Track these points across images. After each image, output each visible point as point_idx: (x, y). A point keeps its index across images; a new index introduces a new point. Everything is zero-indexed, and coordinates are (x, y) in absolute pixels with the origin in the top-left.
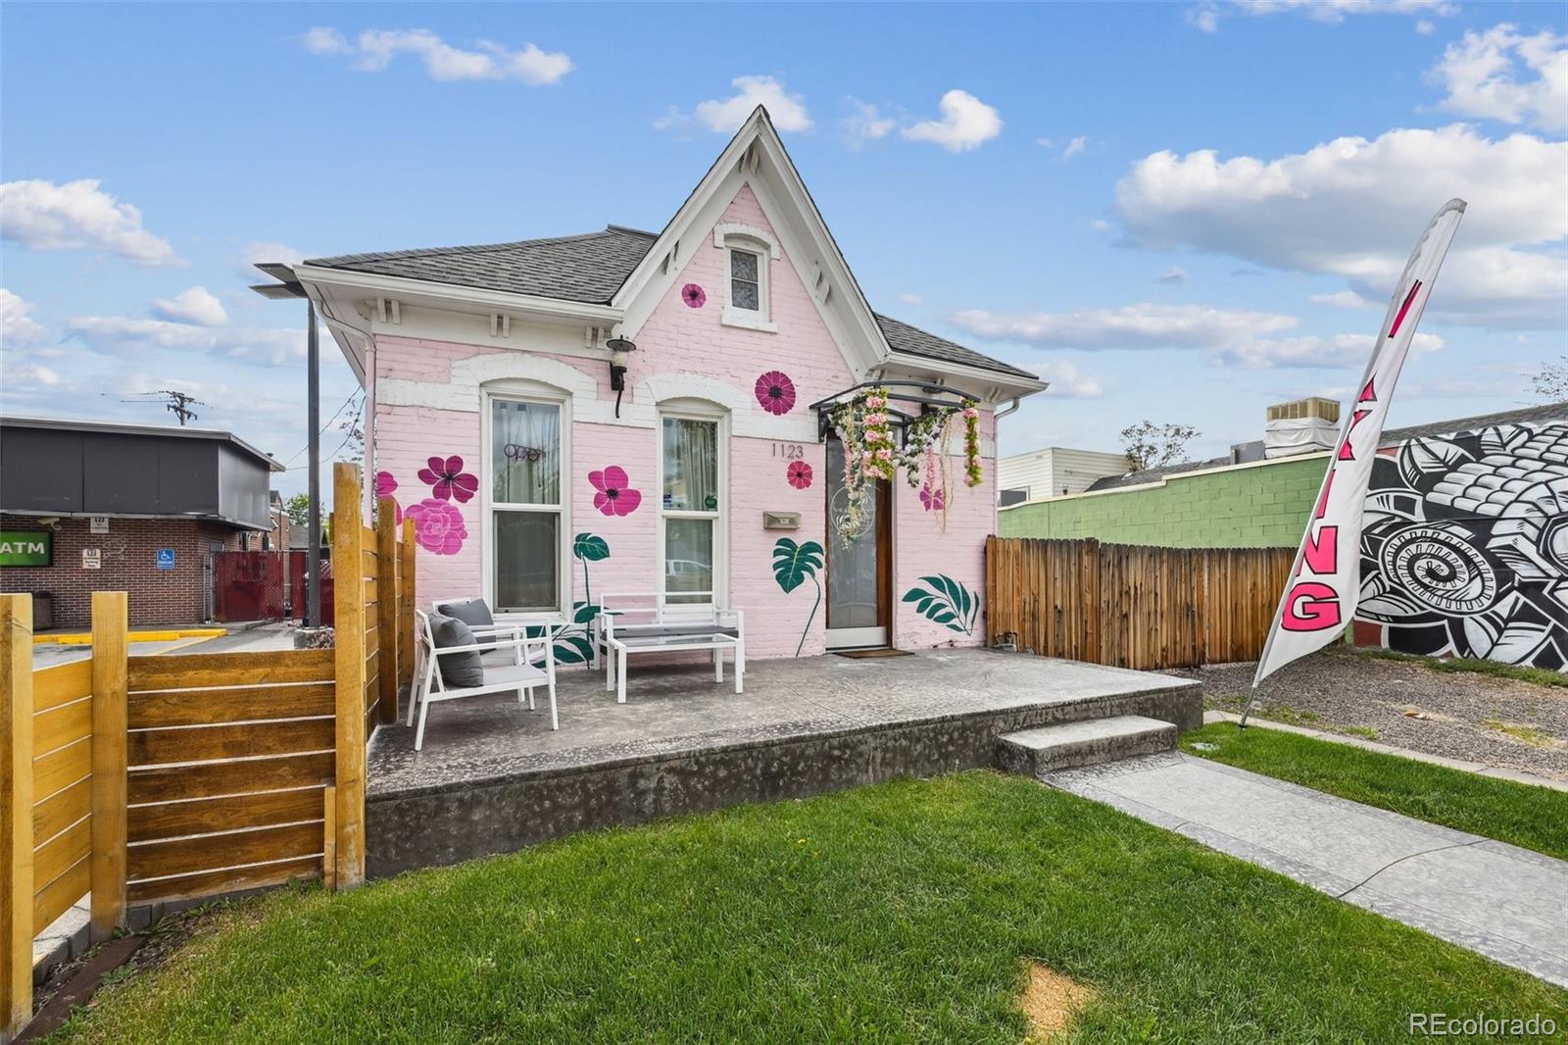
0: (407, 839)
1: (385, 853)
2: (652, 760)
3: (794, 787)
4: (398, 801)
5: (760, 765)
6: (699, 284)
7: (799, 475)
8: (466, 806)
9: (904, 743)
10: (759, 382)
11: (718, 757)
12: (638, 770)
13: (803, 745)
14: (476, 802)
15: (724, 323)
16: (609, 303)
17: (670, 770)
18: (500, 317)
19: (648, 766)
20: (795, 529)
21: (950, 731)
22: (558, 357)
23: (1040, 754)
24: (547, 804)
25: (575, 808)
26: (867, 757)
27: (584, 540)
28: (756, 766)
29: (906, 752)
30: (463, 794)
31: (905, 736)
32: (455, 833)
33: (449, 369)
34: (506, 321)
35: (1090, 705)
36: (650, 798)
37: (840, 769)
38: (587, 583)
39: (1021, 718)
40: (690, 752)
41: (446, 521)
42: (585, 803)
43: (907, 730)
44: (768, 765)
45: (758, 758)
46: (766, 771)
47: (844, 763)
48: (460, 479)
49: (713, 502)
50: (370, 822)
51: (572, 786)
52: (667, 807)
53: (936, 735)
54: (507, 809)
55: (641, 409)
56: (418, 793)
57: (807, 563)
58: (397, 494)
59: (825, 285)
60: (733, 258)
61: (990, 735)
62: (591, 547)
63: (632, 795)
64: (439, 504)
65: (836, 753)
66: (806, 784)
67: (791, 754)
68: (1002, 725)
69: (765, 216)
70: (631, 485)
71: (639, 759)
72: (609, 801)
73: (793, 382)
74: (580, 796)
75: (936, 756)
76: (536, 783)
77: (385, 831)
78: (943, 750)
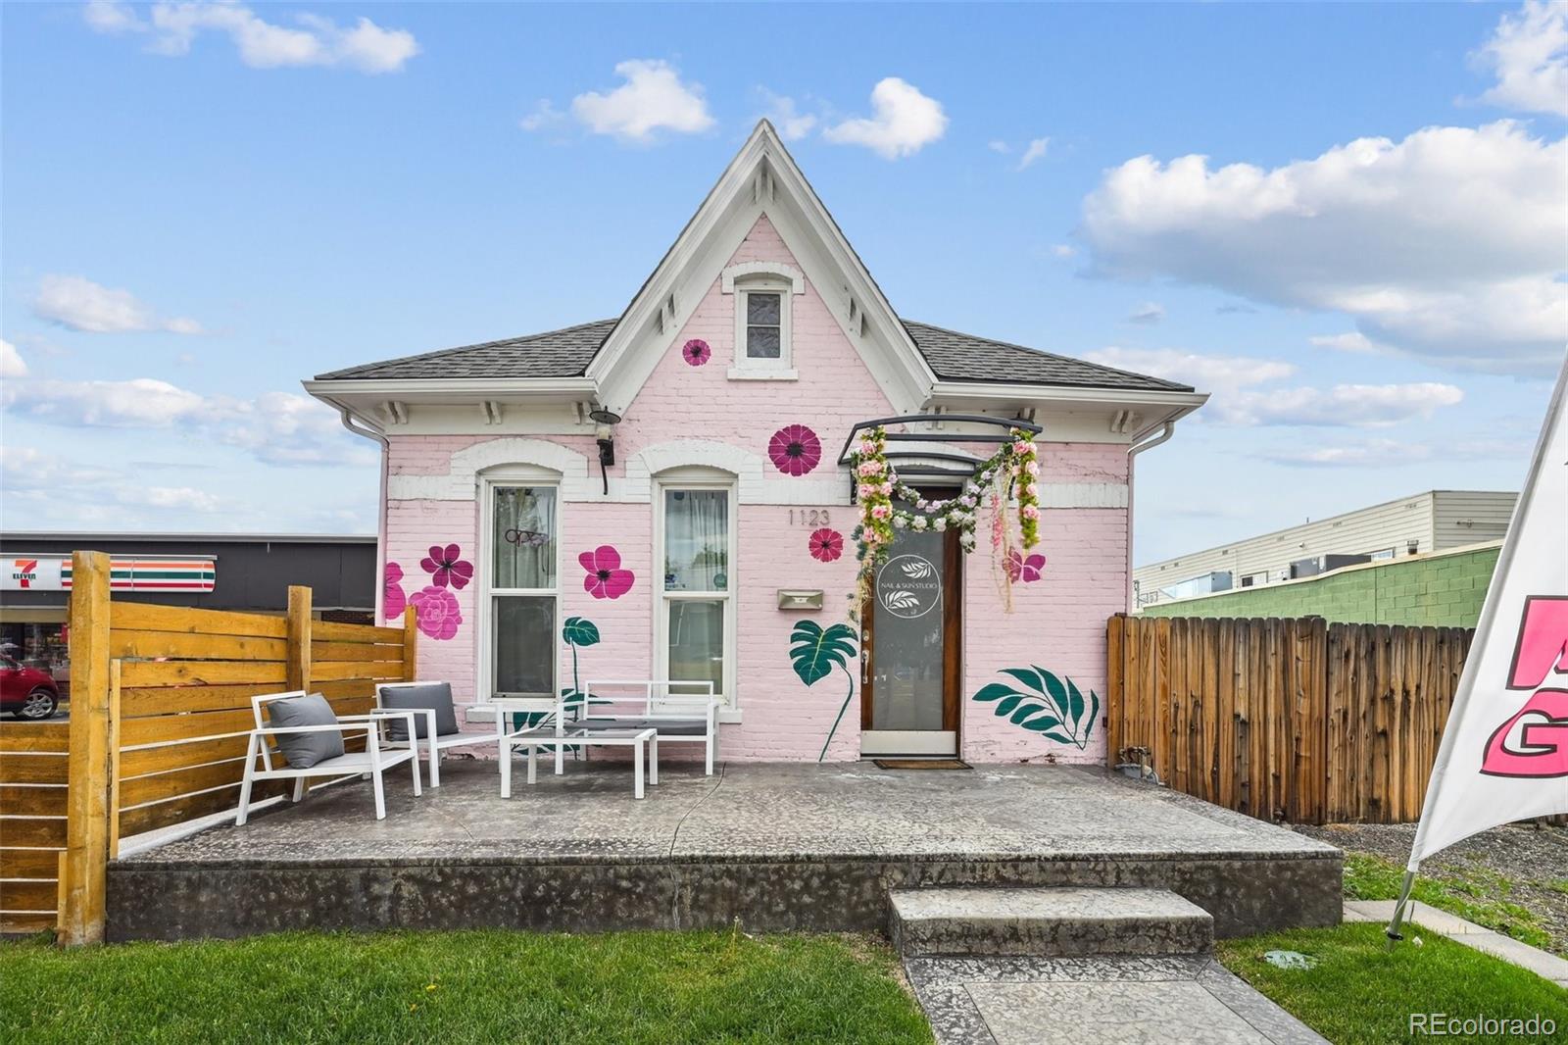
0: (142, 910)
1: (122, 919)
2: (388, 864)
3: (566, 918)
4: (133, 873)
5: (521, 886)
6: (702, 338)
7: (825, 545)
8: (195, 886)
9: (728, 883)
10: (773, 441)
11: (467, 871)
12: (371, 873)
13: (579, 869)
14: (202, 883)
15: (729, 377)
16: (582, 374)
17: (409, 878)
18: (488, 405)
19: (383, 869)
20: (820, 610)
21: (805, 875)
22: (549, 438)
23: (911, 928)
24: (273, 896)
25: (302, 904)
26: (671, 894)
27: (574, 624)
28: (515, 887)
29: (731, 895)
30: (191, 873)
31: (729, 873)
32: (183, 911)
33: (448, 461)
34: (494, 407)
35: (1073, 865)
36: (385, 906)
37: (629, 904)
38: (575, 669)
39: (935, 871)
40: (433, 860)
41: (443, 607)
42: (311, 902)
43: (734, 868)
44: (530, 888)
45: (517, 877)
46: (528, 895)
47: (636, 900)
48: (456, 567)
49: (723, 582)
50: (110, 889)
51: (298, 880)
52: (405, 919)
53: (781, 878)
54: (233, 896)
55: (634, 481)
56: (151, 867)
57: (834, 650)
58: (403, 583)
59: (859, 313)
60: (750, 302)
61: (876, 886)
62: (580, 632)
63: (365, 900)
64: (439, 591)
65: (624, 884)
66: (583, 918)
67: (562, 878)
68: (899, 877)
69: (786, 246)
70: (624, 566)
71: (372, 861)
72: (339, 903)
73: (817, 436)
74: (307, 892)
75: (782, 907)
76: (261, 872)
77: (123, 899)
78: (794, 901)
